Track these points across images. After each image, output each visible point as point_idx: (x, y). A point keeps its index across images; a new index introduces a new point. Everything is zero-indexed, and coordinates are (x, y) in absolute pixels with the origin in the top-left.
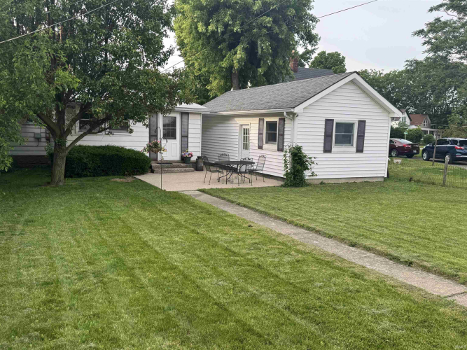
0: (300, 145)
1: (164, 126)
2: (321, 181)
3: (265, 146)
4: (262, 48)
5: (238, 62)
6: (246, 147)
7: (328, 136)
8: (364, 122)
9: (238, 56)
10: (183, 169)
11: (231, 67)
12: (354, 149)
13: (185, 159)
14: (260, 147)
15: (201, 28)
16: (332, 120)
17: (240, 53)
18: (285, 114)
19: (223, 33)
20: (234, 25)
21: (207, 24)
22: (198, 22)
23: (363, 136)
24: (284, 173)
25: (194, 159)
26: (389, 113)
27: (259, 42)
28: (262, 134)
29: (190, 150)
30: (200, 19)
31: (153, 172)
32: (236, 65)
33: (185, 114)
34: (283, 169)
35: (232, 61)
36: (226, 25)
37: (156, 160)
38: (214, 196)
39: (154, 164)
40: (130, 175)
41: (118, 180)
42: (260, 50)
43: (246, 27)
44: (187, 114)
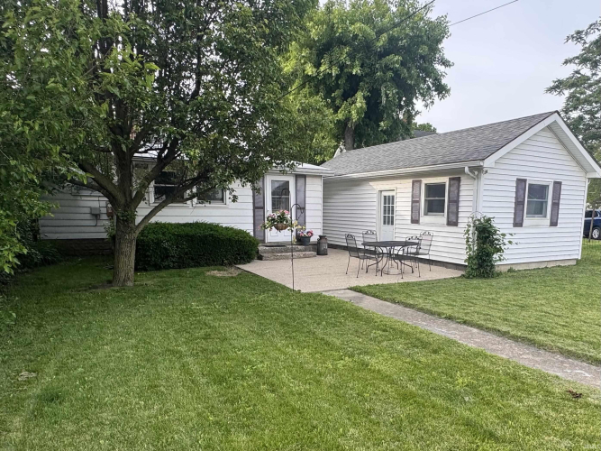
0: (489, 216)
1: (273, 193)
2: (509, 267)
3: (424, 219)
4: (387, 95)
5: (358, 113)
6: (389, 220)
7: (519, 203)
8: (560, 183)
9: (358, 105)
10: (302, 254)
11: (348, 119)
12: (547, 221)
13: (302, 240)
14: (415, 221)
15: (310, 70)
16: (525, 181)
17: (360, 101)
18: (467, 169)
19: (338, 77)
20: (352, 66)
21: (318, 65)
22: (305, 63)
23: (558, 204)
24: (466, 257)
25: (314, 239)
26: (586, 173)
27: (383, 89)
28: (418, 202)
29: (309, 227)
30: (308, 59)
31: (260, 258)
32: (355, 116)
33: (300, 177)
34: (464, 252)
35: (349, 112)
36: (342, 67)
37: (263, 241)
38: (385, 300)
39: (261, 248)
40: (230, 264)
41: (216, 273)
42: (384, 99)
43: (367, 70)
44: (304, 177)
